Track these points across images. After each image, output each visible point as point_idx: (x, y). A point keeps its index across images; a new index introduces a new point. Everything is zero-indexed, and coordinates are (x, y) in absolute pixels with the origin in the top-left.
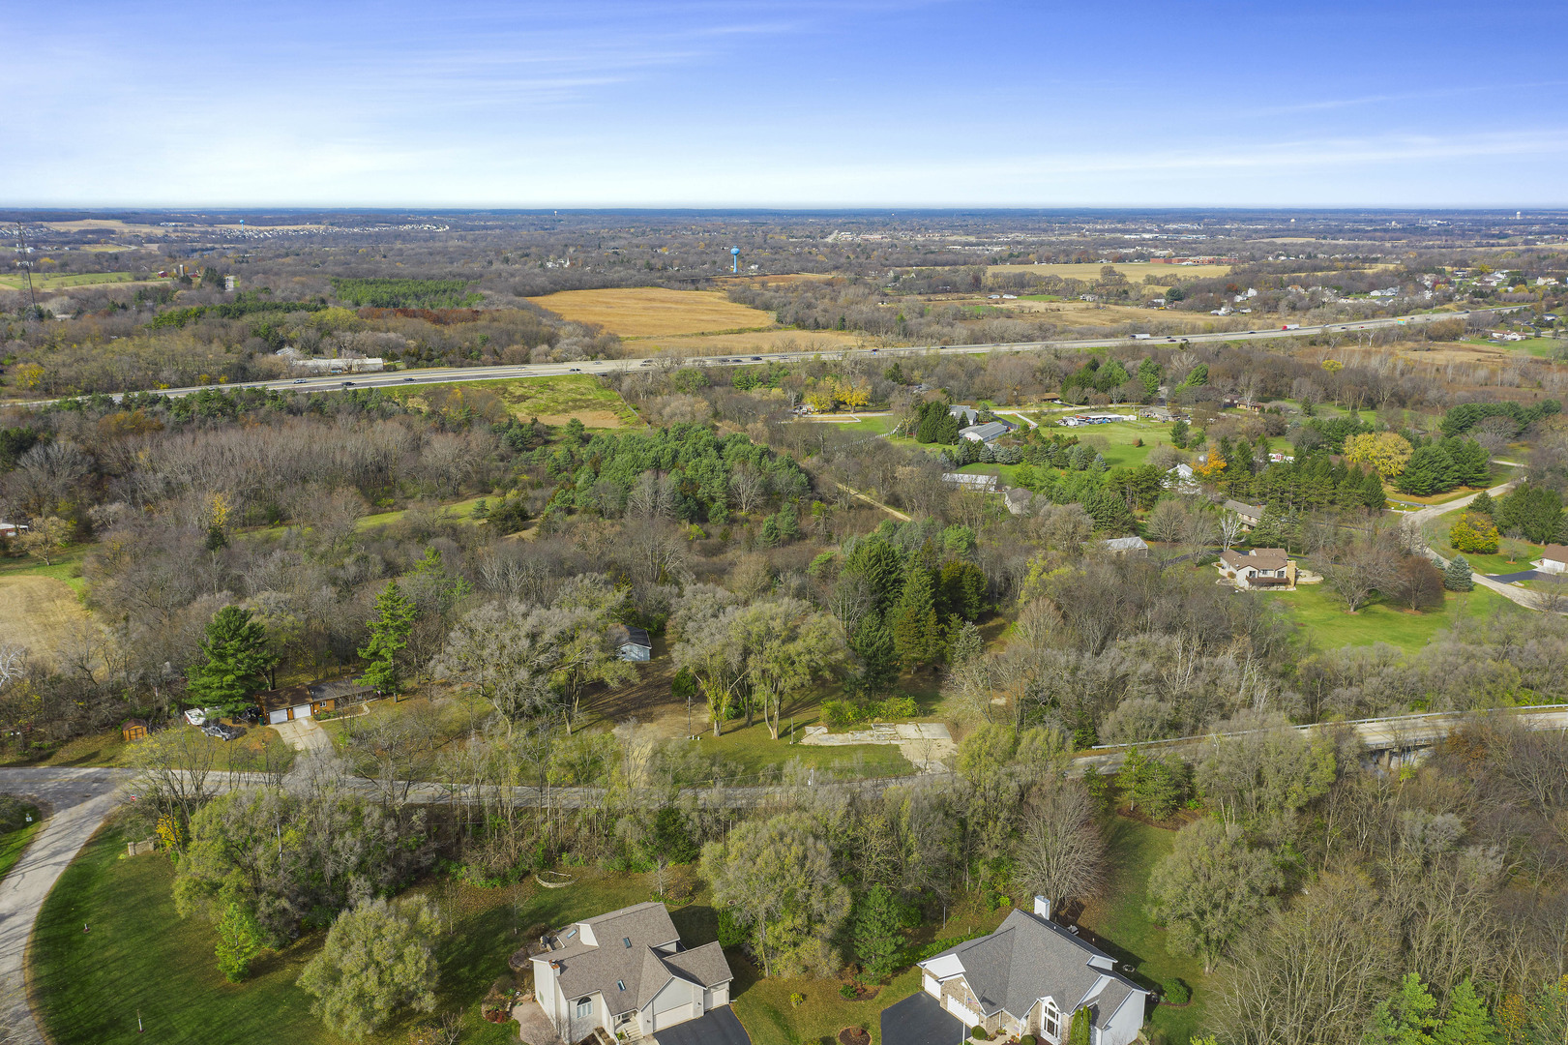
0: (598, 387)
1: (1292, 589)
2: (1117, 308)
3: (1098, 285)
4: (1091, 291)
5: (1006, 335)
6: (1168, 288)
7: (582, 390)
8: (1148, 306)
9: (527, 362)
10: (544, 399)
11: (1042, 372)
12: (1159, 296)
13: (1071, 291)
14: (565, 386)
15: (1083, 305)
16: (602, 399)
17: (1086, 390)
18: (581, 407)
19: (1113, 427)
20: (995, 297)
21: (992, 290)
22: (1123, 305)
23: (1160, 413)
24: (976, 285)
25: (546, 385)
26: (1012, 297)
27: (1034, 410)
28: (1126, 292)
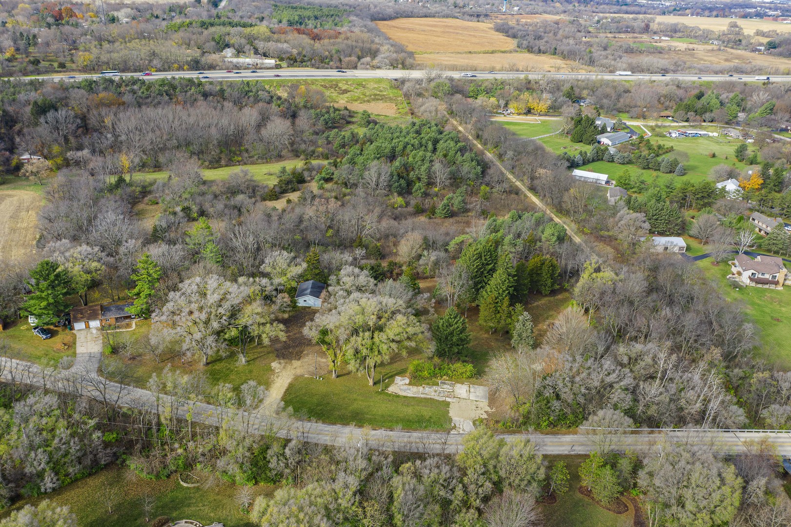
0: (391, 87)
1: (780, 288)
2: (732, 51)
3: (724, 34)
4: (718, 39)
5: (651, 69)
6: (768, 40)
7: (381, 89)
8: (753, 51)
9: (355, 68)
10: (357, 93)
11: (665, 96)
12: (761, 44)
13: (705, 37)
14: (372, 85)
15: (710, 47)
16: (391, 95)
17: (689, 113)
18: (378, 99)
19: (701, 140)
20: (657, 38)
21: (655, 33)
22: (736, 49)
23: (734, 133)
24: (646, 29)
25: (361, 84)
26: (667, 38)
27: (652, 123)
28: (740, 41)
